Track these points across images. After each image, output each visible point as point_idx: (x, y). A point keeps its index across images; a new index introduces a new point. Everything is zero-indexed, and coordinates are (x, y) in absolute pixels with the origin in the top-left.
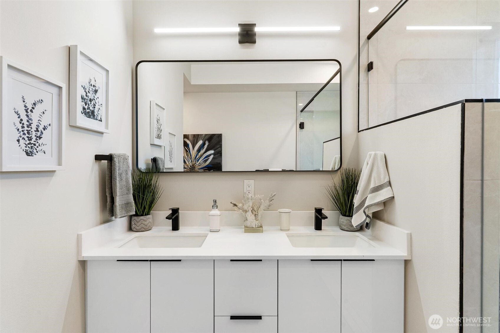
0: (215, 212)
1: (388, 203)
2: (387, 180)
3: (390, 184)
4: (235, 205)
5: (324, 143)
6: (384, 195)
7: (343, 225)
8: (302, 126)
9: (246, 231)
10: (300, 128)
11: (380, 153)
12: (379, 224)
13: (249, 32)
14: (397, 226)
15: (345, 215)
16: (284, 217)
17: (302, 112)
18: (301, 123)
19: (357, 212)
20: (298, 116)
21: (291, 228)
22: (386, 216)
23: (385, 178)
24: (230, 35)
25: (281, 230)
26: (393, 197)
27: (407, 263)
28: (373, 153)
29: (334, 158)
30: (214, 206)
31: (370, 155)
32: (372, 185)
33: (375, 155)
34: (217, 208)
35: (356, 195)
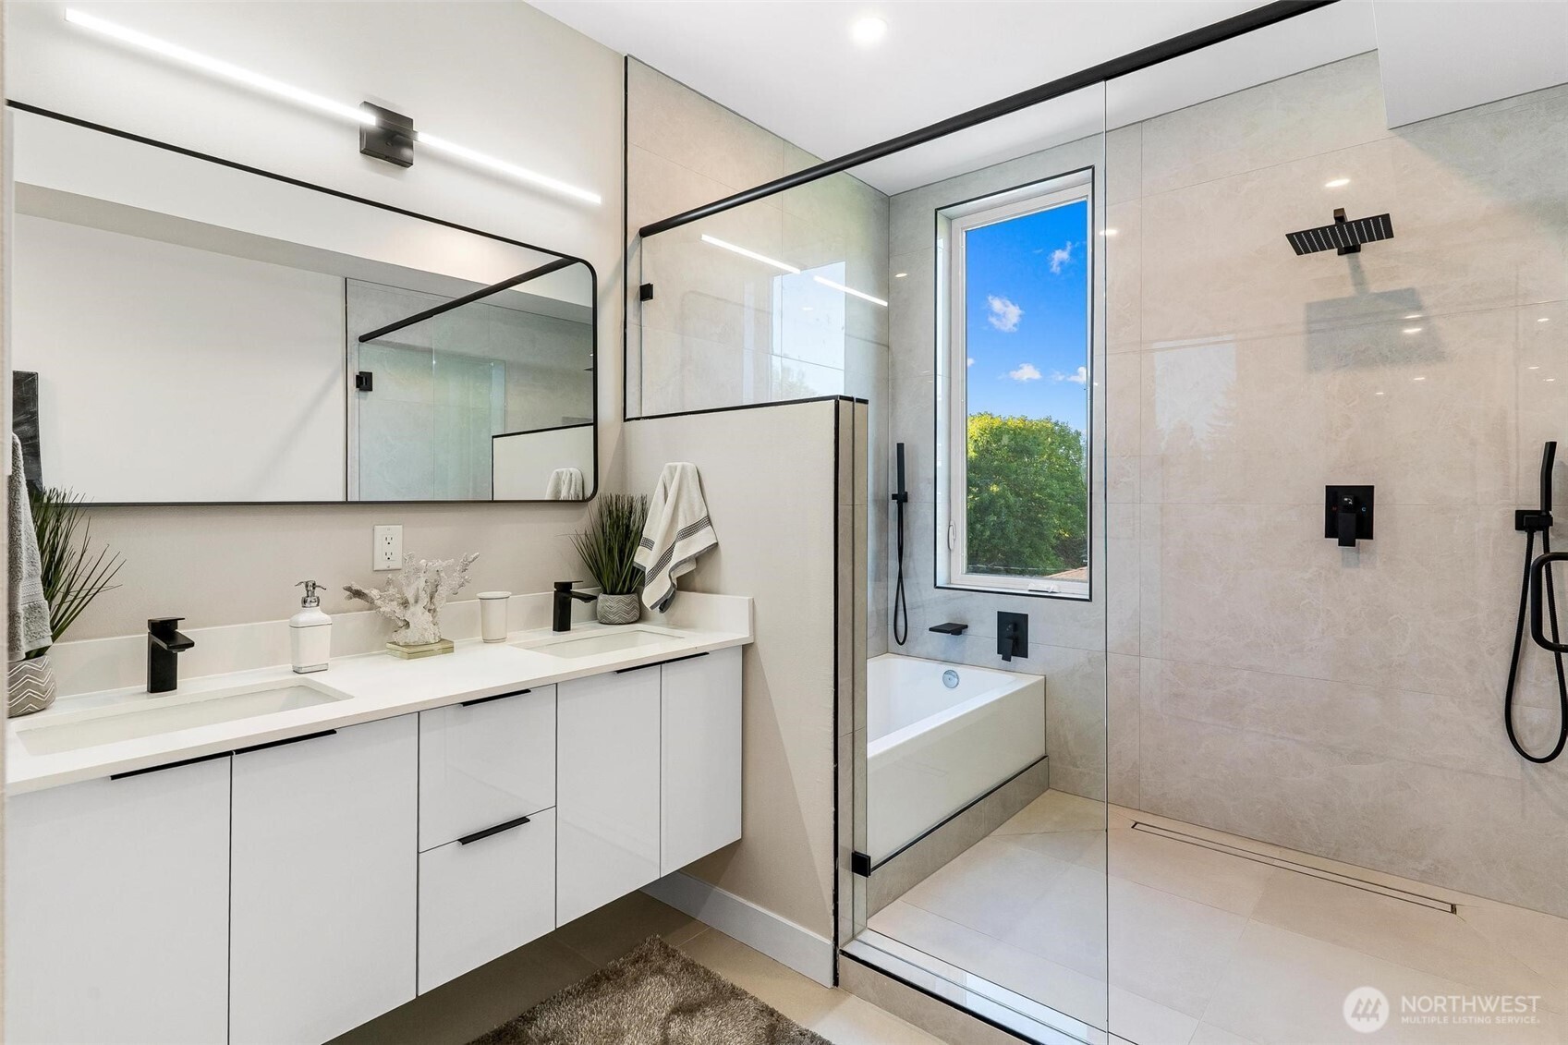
0: (314, 615)
1: (704, 558)
2: (704, 514)
3: (708, 521)
4: (358, 594)
5: (493, 437)
6: (700, 542)
7: (610, 613)
8: (364, 382)
9: (411, 656)
10: (358, 386)
11: (690, 466)
12: (687, 598)
13: (398, 136)
14: (724, 594)
15: (612, 593)
16: (496, 609)
17: (363, 341)
18: (360, 373)
19: (651, 580)
20: (351, 353)
21: (509, 635)
22: (698, 581)
23: (701, 510)
24: (338, 124)
25: (486, 641)
26: (717, 544)
27: (746, 649)
28: (679, 465)
29: (553, 475)
30: (309, 599)
31: (672, 471)
32: (681, 525)
33: (683, 468)
34: (318, 605)
35: (640, 547)
